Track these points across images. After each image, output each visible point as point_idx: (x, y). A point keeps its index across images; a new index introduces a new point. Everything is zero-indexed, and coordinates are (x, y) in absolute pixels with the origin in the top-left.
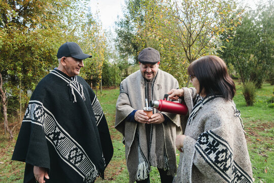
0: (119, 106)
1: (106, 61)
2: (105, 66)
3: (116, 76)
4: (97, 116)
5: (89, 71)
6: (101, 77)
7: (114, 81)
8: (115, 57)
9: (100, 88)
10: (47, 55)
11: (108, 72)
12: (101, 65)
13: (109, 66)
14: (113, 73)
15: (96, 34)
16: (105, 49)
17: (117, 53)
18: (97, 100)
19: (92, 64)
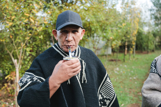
0: (145, 91)
1: (141, 29)
2: (140, 34)
3: (149, 43)
4: (107, 99)
5: (124, 38)
6: (134, 44)
7: (148, 47)
8: (150, 25)
9: (133, 52)
10: (88, 25)
11: (142, 39)
12: (136, 32)
13: (143, 33)
14: (147, 39)
15: (133, 6)
16: (140, 19)
17: (152, 22)
18: (108, 80)
19: (127, 33)
